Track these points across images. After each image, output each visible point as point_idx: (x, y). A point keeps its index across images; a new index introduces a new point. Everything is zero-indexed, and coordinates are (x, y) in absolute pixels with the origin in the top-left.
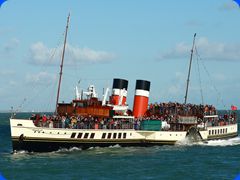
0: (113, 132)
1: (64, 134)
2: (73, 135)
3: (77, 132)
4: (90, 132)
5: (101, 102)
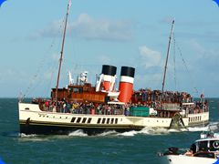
0: (106, 117)
1: (65, 118)
2: (73, 119)
3: (77, 116)
4: (88, 117)
5: (95, 88)
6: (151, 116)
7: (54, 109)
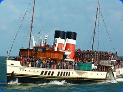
2: (42, 73)
6: (92, 70)
7: (30, 65)
